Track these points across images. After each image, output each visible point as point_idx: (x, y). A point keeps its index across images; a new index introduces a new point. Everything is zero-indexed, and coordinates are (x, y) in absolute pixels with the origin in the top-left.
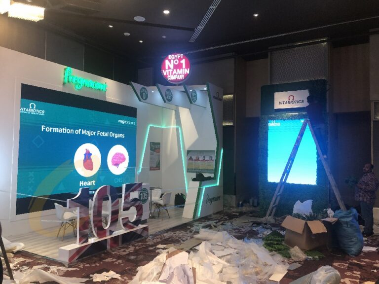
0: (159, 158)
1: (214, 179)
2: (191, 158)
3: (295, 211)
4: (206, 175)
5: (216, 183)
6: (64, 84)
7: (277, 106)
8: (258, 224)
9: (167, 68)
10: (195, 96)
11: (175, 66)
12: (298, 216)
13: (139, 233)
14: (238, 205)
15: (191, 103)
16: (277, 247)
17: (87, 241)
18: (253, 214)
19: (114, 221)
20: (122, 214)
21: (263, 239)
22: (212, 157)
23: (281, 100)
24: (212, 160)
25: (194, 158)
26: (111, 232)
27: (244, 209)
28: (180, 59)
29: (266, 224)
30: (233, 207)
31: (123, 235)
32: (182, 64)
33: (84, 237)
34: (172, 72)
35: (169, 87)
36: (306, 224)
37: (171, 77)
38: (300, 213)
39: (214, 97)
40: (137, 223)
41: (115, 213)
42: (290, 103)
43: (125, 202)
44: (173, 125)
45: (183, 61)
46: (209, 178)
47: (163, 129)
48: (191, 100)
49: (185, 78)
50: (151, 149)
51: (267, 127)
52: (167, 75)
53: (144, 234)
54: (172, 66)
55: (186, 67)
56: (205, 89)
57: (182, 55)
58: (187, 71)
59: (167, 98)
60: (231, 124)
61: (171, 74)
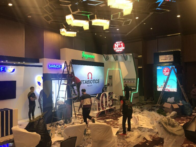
0: (112, 82)
1: (136, 90)
2: (125, 81)
3: (168, 101)
4: (133, 88)
5: (137, 91)
6: (82, 58)
7: (160, 61)
8: (154, 107)
9: (115, 47)
10: (127, 58)
11: (118, 46)
12: (169, 103)
13: (113, 109)
14: (145, 100)
15: (126, 60)
16: (162, 113)
17: (100, 111)
18: (151, 103)
19: (106, 105)
20: (108, 103)
21: (157, 111)
22: (134, 81)
23: (162, 59)
24: (134, 82)
25: (127, 81)
26: (105, 108)
27: (148, 102)
28: (121, 43)
29: (157, 107)
30: (143, 101)
31: (109, 109)
32: (121, 45)
33: (99, 109)
34: (118, 48)
35: (117, 55)
36: (172, 105)
37: (117, 51)
38: (170, 102)
39: (135, 58)
40: (112, 105)
41: (106, 102)
42: (165, 59)
43: (109, 99)
44: (117, 69)
45: (122, 44)
46: (134, 90)
47: (113, 70)
48: (125, 59)
49: (123, 50)
50: (109, 78)
51: (157, 69)
52: (115, 50)
53: (115, 109)
54: (117, 46)
55: (123, 46)
56: (131, 55)
57: (121, 42)
58: (124, 48)
59: (116, 59)
60: (141, 67)
61: (117, 49)
